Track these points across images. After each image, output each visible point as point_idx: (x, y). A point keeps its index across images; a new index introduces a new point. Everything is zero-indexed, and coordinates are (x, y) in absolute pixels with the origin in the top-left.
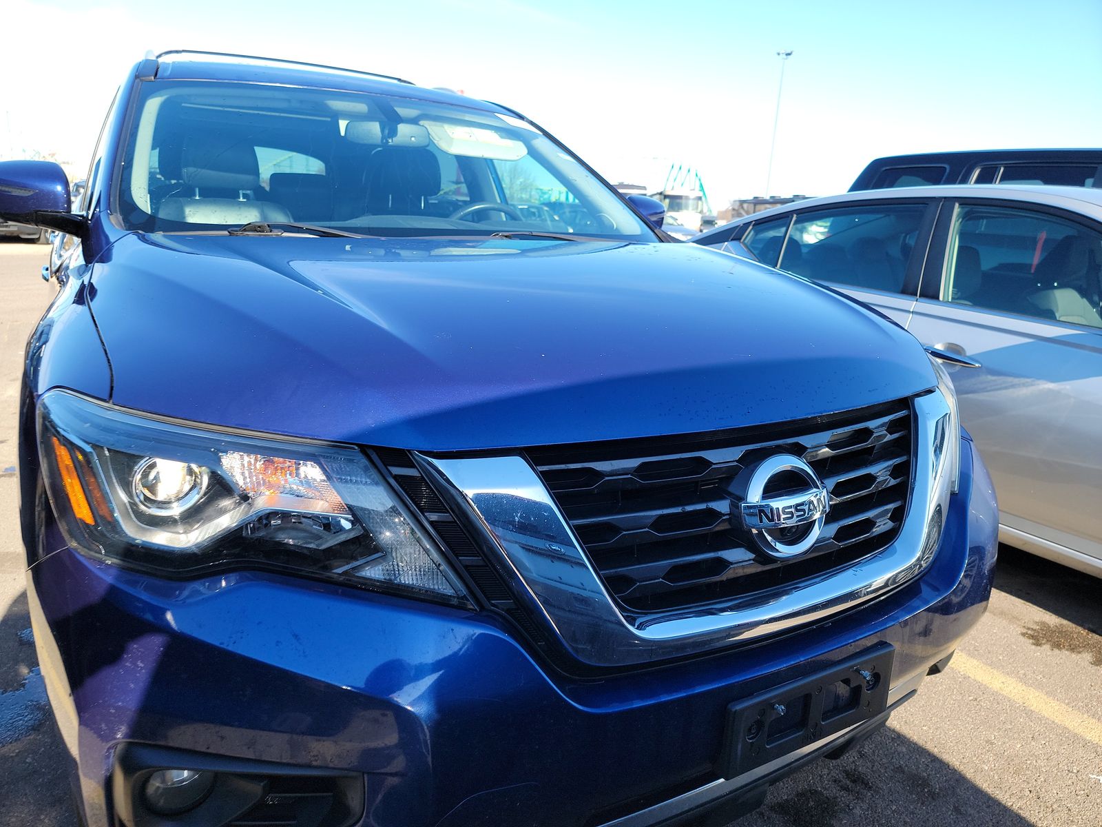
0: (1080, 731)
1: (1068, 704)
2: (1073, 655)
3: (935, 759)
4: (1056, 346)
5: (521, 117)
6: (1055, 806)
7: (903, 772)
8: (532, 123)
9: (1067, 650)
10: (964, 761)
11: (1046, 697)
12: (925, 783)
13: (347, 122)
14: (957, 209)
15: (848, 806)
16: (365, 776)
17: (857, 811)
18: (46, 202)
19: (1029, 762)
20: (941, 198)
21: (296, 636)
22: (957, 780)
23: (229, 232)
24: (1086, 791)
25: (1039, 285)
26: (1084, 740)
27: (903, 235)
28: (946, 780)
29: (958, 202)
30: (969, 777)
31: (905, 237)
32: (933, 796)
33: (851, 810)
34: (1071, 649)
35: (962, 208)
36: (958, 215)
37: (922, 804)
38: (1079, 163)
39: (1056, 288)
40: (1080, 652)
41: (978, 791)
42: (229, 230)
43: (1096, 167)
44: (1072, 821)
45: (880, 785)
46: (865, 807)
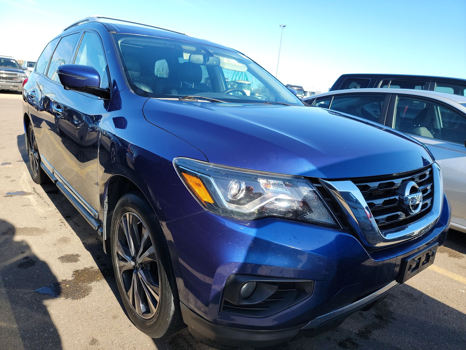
0: (452, 277)
1: (446, 269)
2: (442, 254)
3: (412, 288)
4: (436, 148)
5: (244, 55)
6: (453, 300)
7: (403, 292)
8: (247, 57)
9: (439, 252)
10: (421, 288)
11: (438, 267)
12: (412, 295)
13: (190, 54)
14: (397, 98)
15: (391, 303)
16: (315, 281)
17: (394, 305)
18: (92, 83)
19: (441, 287)
20: (390, 93)
21: (295, 237)
22: (421, 294)
23: (179, 99)
24: (460, 295)
25: (415, 125)
26: (454, 280)
27: (362, 105)
28: (418, 294)
29: (397, 95)
30: (424, 293)
31: (363, 106)
32: (416, 299)
33: (393, 304)
34: (441, 252)
35: (399, 97)
36: (397, 100)
37: (413, 301)
38: (419, 81)
39: (419, 127)
40: (444, 253)
41: (428, 297)
42: (179, 98)
43: (425, 83)
44: (459, 304)
45: (399, 297)
46: (396, 303)
